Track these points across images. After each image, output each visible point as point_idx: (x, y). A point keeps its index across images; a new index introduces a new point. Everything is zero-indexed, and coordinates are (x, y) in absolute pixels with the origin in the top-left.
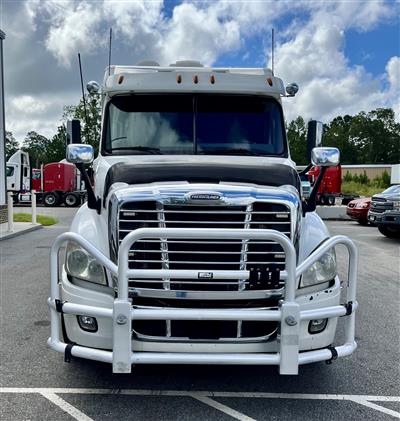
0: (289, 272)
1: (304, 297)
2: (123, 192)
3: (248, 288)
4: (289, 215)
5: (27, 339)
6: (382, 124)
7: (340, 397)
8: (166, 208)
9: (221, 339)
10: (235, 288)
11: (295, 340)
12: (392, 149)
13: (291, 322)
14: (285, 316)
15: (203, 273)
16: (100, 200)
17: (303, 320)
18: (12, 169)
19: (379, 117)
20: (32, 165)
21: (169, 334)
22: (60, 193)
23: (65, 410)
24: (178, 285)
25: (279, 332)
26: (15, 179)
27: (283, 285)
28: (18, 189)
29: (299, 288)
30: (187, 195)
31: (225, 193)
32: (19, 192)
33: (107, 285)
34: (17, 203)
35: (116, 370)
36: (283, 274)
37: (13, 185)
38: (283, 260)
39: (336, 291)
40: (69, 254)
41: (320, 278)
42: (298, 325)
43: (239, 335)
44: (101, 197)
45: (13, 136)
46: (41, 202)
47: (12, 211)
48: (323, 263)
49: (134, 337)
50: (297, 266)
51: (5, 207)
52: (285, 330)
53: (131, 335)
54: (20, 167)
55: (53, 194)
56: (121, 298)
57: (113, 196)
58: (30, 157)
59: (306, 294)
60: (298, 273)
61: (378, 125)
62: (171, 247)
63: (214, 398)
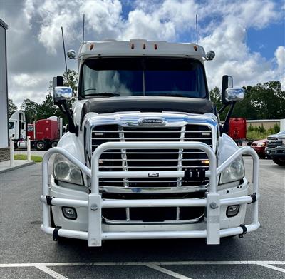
0: (212, 172)
1: (222, 191)
2: (94, 119)
3: (184, 184)
4: (211, 133)
5: (25, 233)
6: (273, 92)
7: (249, 262)
8: (125, 129)
9: (165, 222)
10: (174, 185)
11: (217, 220)
12: (280, 109)
13: (214, 207)
14: (210, 202)
15: (152, 173)
16: (78, 126)
17: (222, 206)
18: (13, 124)
19: (270, 87)
20: (28, 122)
21: (128, 219)
22: (48, 141)
23: (54, 276)
24: (134, 183)
25: (206, 215)
26: (15, 131)
27: (208, 182)
28: (17, 138)
29: (219, 184)
30: (140, 120)
31: (166, 119)
32: (17, 140)
33: (84, 185)
34: (16, 148)
35: (90, 245)
36: (207, 173)
37: (13, 135)
38: (208, 165)
39: (245, 187)
40: (55, 165)
41: (233, 177)
42: (219, 208)
43: (178, 218)
44: (79, 124)
45: (13, 103)
46: (34, 147)
47: (13, 153)
48: (235, 168)
49: (104, 222)
50: (217, 167)
51: (8, 149)
52: (210, 213)
53: (101, 221)
54: (18, 122)
55: (42, 141)
56: (94, 192)
57: (87, 122)
58: (26, 116)
59: (224, 189)
60: (218, 172)
61: (270, 92)
62: (129, 156)
63: (161, 266)
